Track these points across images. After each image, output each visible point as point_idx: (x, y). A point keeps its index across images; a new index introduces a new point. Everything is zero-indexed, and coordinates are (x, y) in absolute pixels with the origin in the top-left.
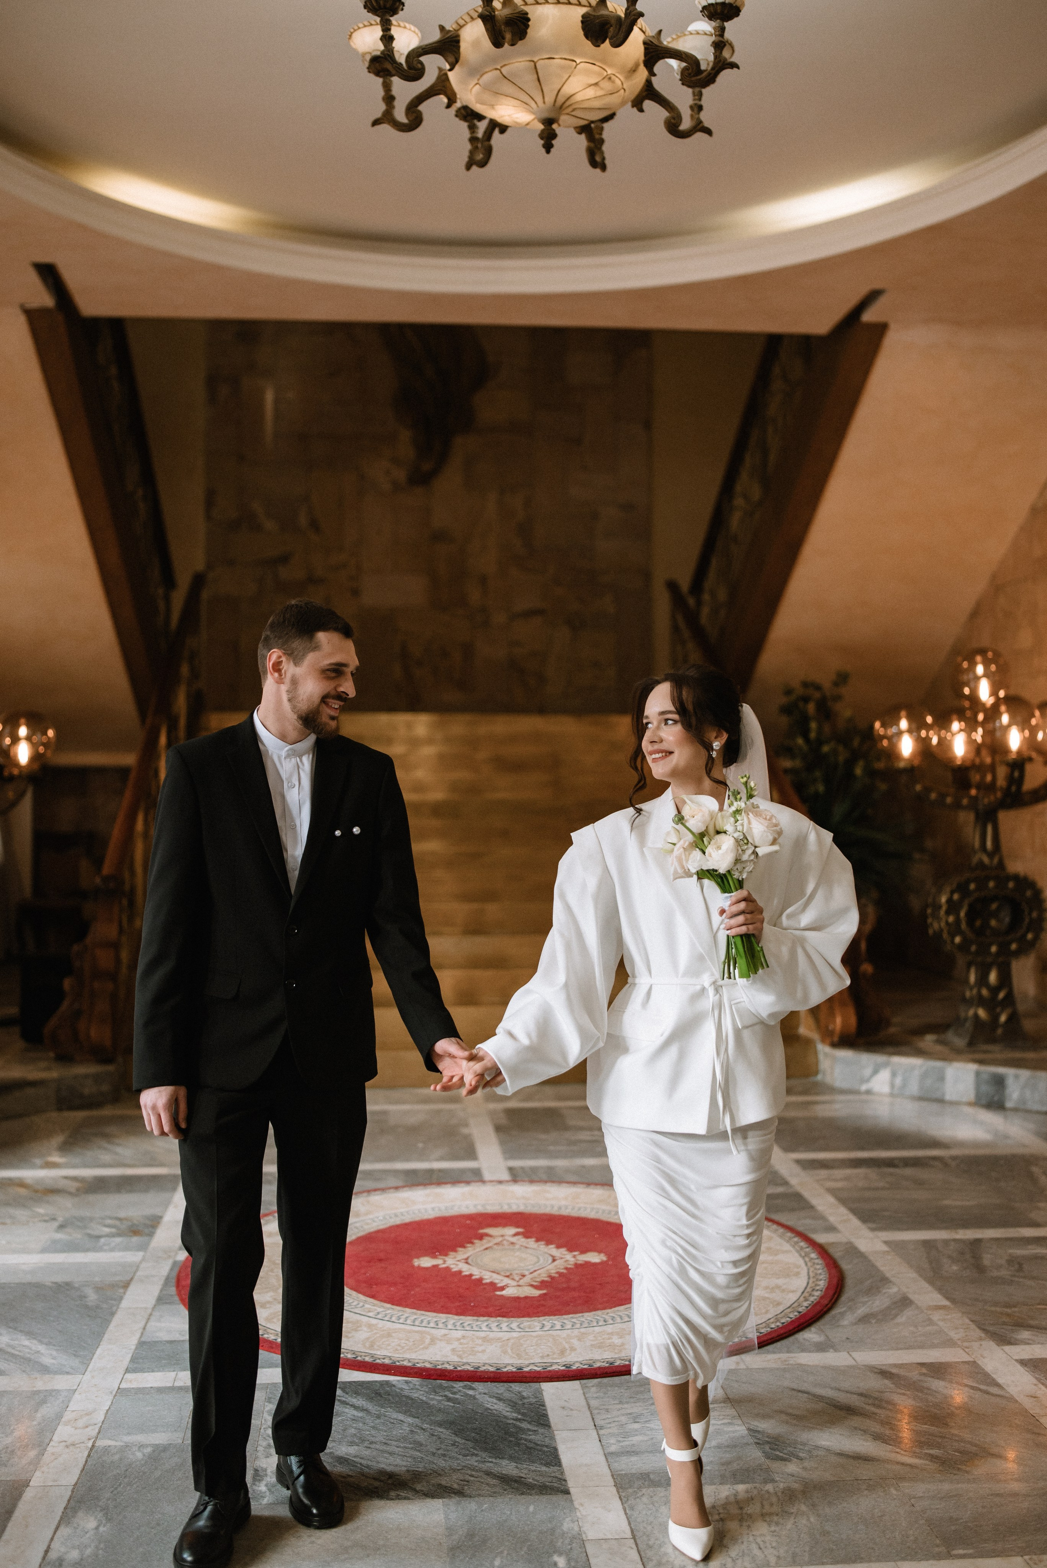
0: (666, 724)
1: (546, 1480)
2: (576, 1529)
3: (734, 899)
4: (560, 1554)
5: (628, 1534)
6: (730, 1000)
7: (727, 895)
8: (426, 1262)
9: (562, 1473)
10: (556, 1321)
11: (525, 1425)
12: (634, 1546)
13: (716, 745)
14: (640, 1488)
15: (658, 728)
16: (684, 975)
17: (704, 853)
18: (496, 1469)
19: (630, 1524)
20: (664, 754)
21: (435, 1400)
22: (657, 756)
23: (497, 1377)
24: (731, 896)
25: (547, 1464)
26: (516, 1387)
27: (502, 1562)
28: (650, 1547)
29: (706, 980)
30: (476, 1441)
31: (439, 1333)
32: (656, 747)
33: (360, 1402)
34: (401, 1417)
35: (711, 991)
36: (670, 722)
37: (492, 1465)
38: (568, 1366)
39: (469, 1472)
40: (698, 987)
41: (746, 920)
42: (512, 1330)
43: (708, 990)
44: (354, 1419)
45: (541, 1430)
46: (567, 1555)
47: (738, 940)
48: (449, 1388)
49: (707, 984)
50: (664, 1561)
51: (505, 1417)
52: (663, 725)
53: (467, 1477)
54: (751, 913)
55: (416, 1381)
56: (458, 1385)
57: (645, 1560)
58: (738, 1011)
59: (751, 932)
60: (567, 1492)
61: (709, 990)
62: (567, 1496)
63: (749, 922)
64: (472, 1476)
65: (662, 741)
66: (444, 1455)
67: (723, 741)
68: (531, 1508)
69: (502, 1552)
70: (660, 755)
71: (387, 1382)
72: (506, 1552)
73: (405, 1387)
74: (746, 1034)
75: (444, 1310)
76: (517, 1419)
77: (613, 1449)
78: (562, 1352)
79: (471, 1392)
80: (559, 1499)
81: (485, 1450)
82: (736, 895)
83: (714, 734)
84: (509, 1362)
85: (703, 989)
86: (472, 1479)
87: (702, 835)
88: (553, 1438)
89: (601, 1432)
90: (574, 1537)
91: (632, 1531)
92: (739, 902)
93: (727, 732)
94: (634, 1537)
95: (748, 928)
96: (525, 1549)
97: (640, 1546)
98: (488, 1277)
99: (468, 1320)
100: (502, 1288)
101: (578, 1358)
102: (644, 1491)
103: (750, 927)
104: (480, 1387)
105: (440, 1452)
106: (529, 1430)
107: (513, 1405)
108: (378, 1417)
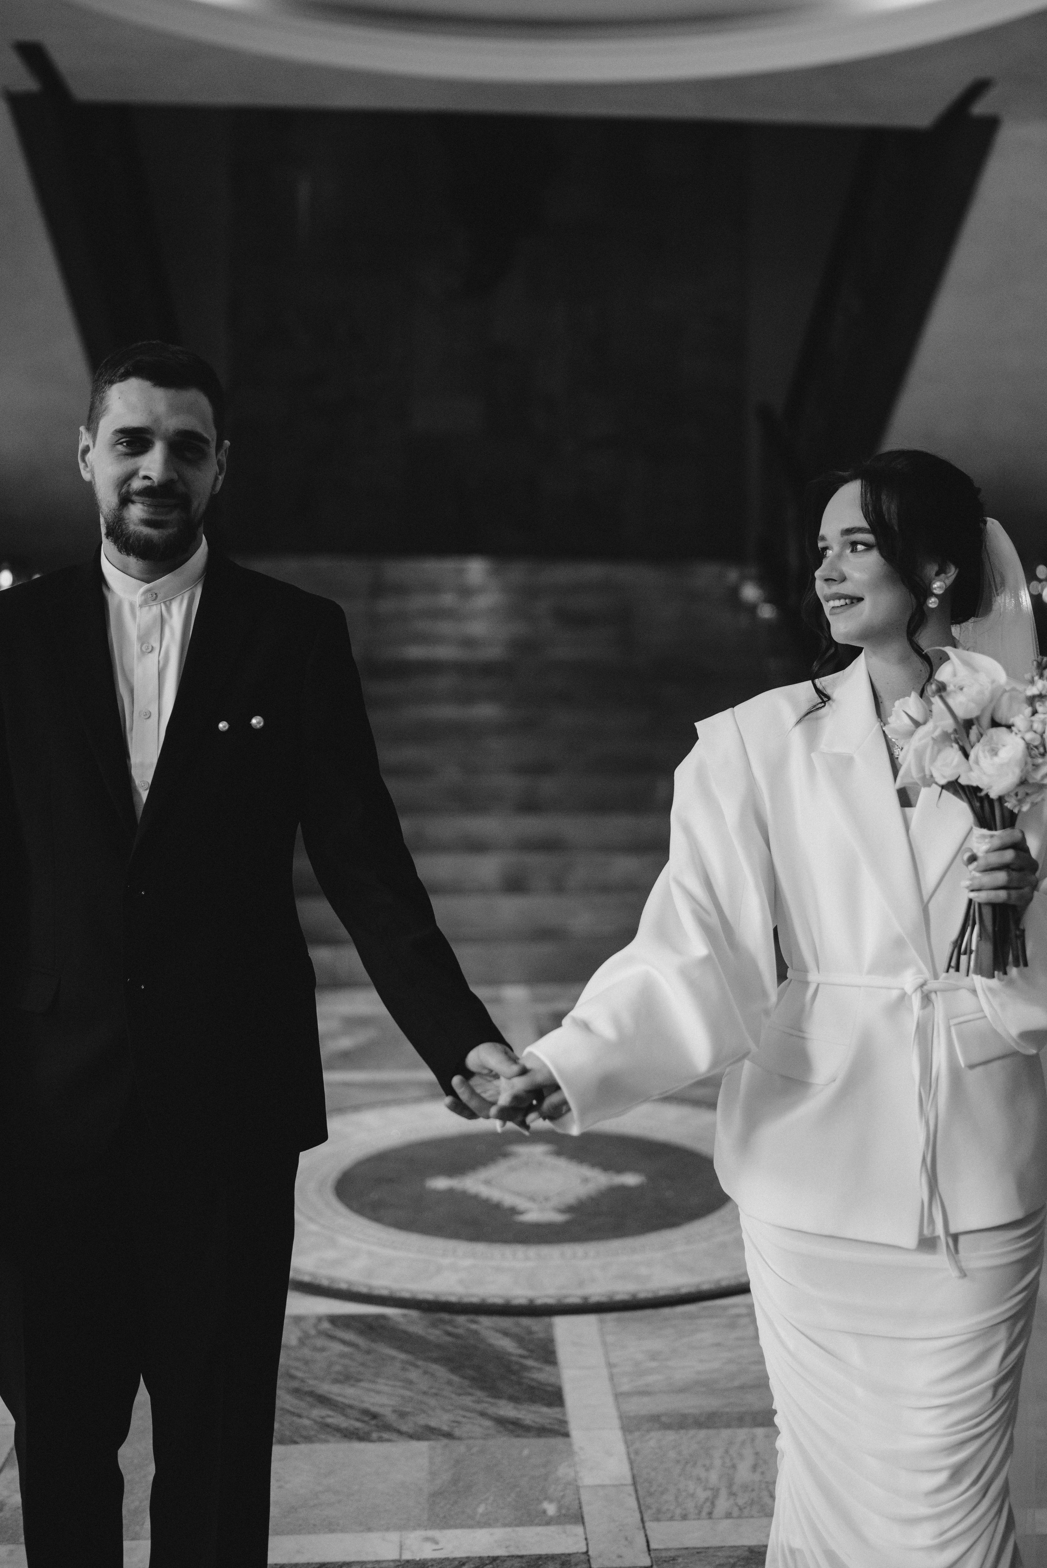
0: (854, 550)
1: (546, 1422)
2: (572, 1474)
3: (997, 842)
4: (551, 1501)
5: (629, 1480)
6: (948, 1018)
7: (985, 831)
8: (441, 1183)
9: (564, 1414)
10: (579, 1249)
11: (530, 1363)
12: (633, 1493)
13: (938, 586)
14: (648, 1431)
15: (840, 556)
16: (873, 970)
17: (966, 756)
18: (492, 1410)
19: (632, 1469)
20: (847, 601)
21: (435, 1334)
22: (837, 603)
23: (506, 1310)
24: (992, 836)
25: (550, 1405)
26: (525, 1321)
27: (486, 1509)
28: (651, 1494)
29: (909, 980)
30: (473, 1379)
31: (446, 1261)
32: (836, 588)
33: (350, 1336)
34: (393, 1352)
35: (916, 1001)
36: (860, 547)
37: (486, 1405)
38: (586, 1298)
39: (462, 1412)
40: (895, 993)
41: (1010, 880)
42: (527, 1259)
43: (910, 997)
44: (343, 1355)
45: (548, 1368)
46: (559, 1502)
47: (987, 913)
48: (450, 1322)
49: (909, 988)
50: (664, 1508)
51: (510, 1354)
52: (848, 551)
53: (460, 1419)
54: (1020, 869)
55: (414, 1314)
56: (461, 1319)
57: (643, 1508)
58: (960, 1036)
59: (1012, 902)
60: (567, 1435)
61: (913, 997)
62: (566, 1439)
63: (1015, 884)
64: (464, 1417)
65: (844, 579)
66: (436, 1394)
67: (949, 582)
68: (526, 1452)
69: (487, 1499)
70: (842, 602)
71: (383, 1317)
72: (492, 1498)
73: (401, 1320)
74: (972, 1078)
75: (455, 1235)
76: (521, 1356)
77: (625, 1388)
78: (581, 1284)
79: (474, 1327)
80: (557, 1442)
81: (482, 1389)
82: (1000, 835)
83: (936, 568)
84: (520, 1294)
85: (903, 997)
86: (464, 1420)
87: (968, 724)
88: (558, 1376)
89: (615, 1370)
90: (569, 1483)
91: (634, 1477)
92: (1003, 848)
93: (957, 566)
94: (635, 1484)
95: (1009, 895)
96: (513, 1495)
97: (641, 1493)
98: (508, 1200)
99: (480, 1248)
100: (521, 1213)
101: (597, 1291)
102: (653, 1434)
103: (1014, 893)
104: (486, 1321)
105: (433, 1391)
106: (534, 1368)
107: (519, 1340)
108: (368, 1352)
